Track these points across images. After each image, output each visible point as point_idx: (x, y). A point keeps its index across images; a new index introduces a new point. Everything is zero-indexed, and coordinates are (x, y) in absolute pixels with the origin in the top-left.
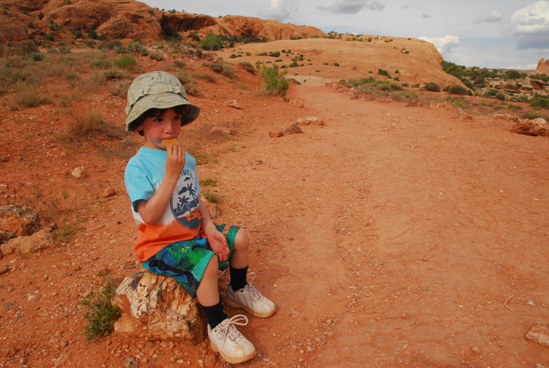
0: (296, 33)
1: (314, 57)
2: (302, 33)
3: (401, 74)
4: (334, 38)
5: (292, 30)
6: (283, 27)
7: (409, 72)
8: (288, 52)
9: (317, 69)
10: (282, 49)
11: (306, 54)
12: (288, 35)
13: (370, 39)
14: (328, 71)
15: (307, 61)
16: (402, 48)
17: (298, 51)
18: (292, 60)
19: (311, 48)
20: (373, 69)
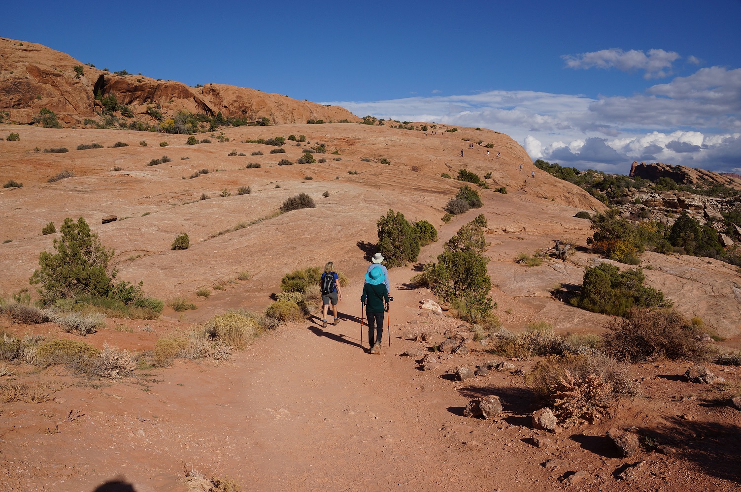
0: (316, 115)
1: (344, 148)
2: (324, 116)
3: (497, 181)
4: (373, 124)
5: (310, 110)
6: (296, 105)
7: (509, 176)
8: (299, 139)
9: (350, 169)
10: (290, 135)
11: (331, 144)
12: (304, 117)
13: (424, 127)
14: (372, 173)
15: (333, 153)
16: (478, 140)
17: (317, 138)
18: (304, 152)
19: (338, 135)
20: (447, 171)
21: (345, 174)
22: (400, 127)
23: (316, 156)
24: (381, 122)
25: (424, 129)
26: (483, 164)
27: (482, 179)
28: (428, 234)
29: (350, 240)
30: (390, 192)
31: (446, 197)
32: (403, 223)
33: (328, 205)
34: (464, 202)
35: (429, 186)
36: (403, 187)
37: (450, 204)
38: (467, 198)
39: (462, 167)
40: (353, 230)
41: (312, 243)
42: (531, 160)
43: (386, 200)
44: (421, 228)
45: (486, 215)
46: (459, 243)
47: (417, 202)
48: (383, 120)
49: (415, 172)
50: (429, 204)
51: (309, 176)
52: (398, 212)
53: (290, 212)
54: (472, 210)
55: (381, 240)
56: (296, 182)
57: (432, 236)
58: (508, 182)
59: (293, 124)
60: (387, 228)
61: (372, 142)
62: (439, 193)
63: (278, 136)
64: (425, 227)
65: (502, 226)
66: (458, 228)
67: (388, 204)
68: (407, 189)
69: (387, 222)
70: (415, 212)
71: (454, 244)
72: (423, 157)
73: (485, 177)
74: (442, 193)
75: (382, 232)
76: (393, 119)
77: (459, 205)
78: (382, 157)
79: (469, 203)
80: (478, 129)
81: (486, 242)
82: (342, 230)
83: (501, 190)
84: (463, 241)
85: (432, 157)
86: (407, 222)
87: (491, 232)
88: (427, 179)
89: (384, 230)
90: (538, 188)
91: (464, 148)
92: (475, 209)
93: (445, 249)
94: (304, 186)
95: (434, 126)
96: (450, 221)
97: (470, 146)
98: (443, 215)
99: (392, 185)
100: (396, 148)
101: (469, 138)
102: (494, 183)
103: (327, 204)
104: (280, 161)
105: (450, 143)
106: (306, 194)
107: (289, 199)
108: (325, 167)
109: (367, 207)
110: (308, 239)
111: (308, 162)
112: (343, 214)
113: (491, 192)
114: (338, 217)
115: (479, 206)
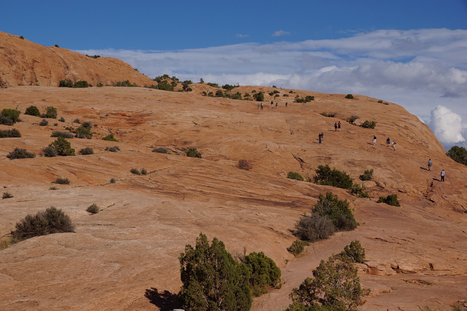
0: (74, 72)
1: (123, 130)
2: (90, 74)
3: (382, 184)
4: (172, 90)
5: (65, 63)
6: (39, 54)
7: (402, 176)
8: (45, 113)
9: (134, 166)
10: (29, 105)
11: (101, 122)
12: (53, 75)
13: (259, 94)
14: (172, 172)
15: (105, 139)
16: (349, 116)
17: (77, 113)
18: (54, 135)
19: (114, 108)
20: (296, 168)
21: (126, 175)
22: (219, 94)
23: (76, 144)
24: (187, 86)
25: (259, 97)
26: (357, 156)
27: (357, 182)
28: (265, 275)
29: (134, 287)
30: (201, 204)
31: (295, 212)
32: (222, 258)
33: (97, 228)
34: (326, 220)
35: (267, 193)
36: (223, 196)
37: (302, 224)
38: (330, 213)
39: (322, 161)
40: (139, 270)
41: (67, 294)
42: (441, 148)
43: (194, 218)
44: (253, 266)
45: (363, 243)
46: (316, 290)
47: (246, 221)
48: (190, 82)
49: (242, 170)
50: (266, 224)
51: (63, 178)
52: (215, 239)
53: (28, 240)
54: (339, 234)
55: (186, 286)
56: (39, 189)
57: (271, 278)
58: (401, 186)
59: (34, 87)
60: (196, 265)
61: (170, 120)
62: (283, 205)
63: (7, 108)
64: (260, 263)
65: (391, 260)
66: (315, 265)
67: (198, 225)
68: (230, 199)
69: (196, 256)
70: (243, 239)
71: (309, 292)
72: (257, 144)
73: (362, 178)
74: (288, 205)
75: (187, 272)
76: (206, 81)
77: (316, 225)
78: (188, 146)
79: (334, 223)
80: (349, 97)
81: (362, 288)
82: (119, 270)
83: (390, 200)
84: (324, 286)
85: (272, 146)
86: (229, 256)
87: (373, 271)
88: (264, 182)
89: (191, 268)
90: (455, 195)
91: (325, 129)
92: (345, 233)
93: (293, 300)
94: (54, 194)
95: (275, 92)
96: (302, 253)
97: (336, 127)
98: (290, 243)
99: (205, 193)
100: (211, 131)
101: (333, 111)
102: (377, 188)
103: (94, 225)
104: (12, 150)
105: (303, 122)
106: (58, 208)
107: (29, 218)
108: (90, 161)
109: (163, 230)
110: (61, 286)
111: (61, 154)
112: (122, 243)
113: (371, 203)
114: (114, 247)
115: (351, 227)
